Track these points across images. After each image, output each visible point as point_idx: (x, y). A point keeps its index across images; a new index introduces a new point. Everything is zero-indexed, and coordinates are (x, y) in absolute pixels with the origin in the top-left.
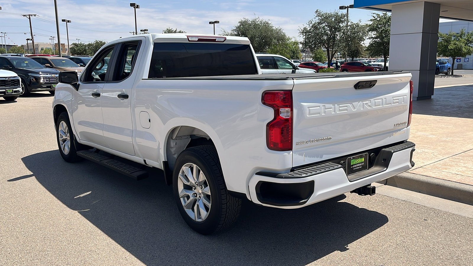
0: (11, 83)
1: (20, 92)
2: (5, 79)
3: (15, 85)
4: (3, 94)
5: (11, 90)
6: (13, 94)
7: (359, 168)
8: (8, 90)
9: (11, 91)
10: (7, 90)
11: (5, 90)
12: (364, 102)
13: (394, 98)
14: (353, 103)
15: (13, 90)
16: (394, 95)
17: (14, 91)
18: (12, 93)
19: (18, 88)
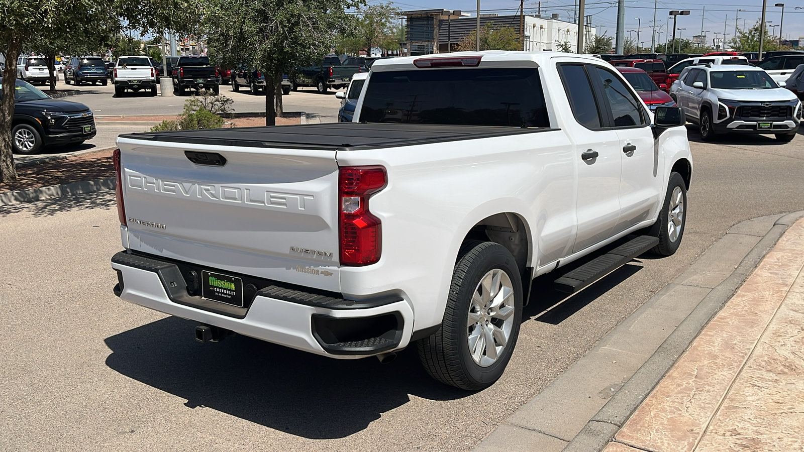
0: (772, 112)
1: (789, 128)
2: (760, 104)
3: (780, 115)
4: (752, 130)
5: (769, 123)
6: (771, 130)
7: (225, 296)
8: (761, 122)
9: (767, 125)
10: (759, 124)
11: (756, 123)
12: (202, 187)
13: (272, 194)
14: (183, 183)
15: (771, 124)
16: (269, 188)
17: (774, 125)
18: (768, 128)
19: (786, 121)
